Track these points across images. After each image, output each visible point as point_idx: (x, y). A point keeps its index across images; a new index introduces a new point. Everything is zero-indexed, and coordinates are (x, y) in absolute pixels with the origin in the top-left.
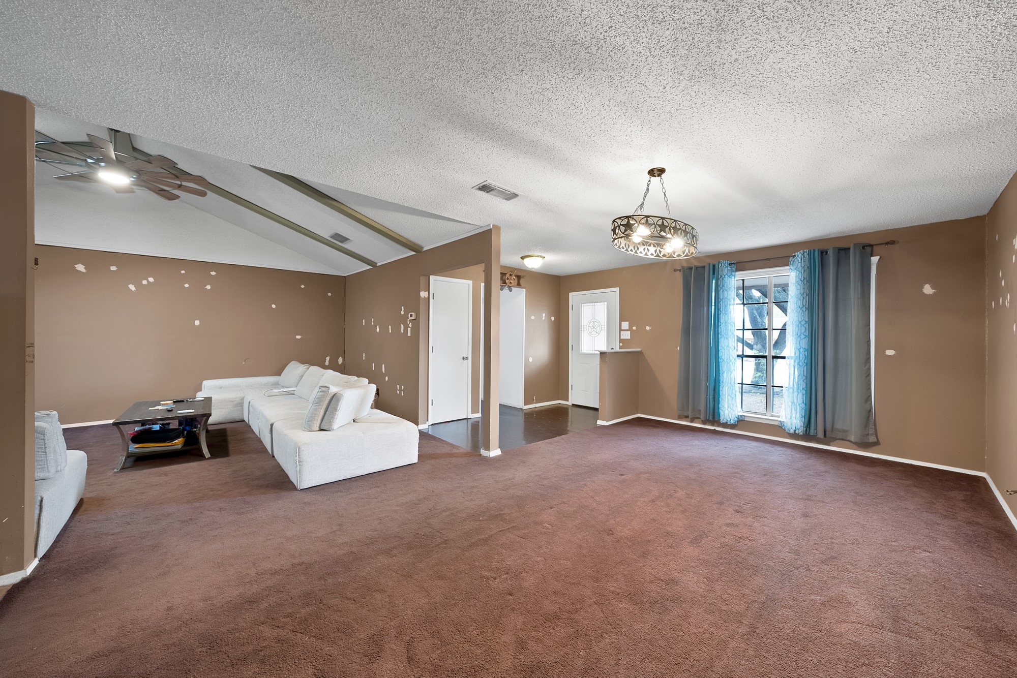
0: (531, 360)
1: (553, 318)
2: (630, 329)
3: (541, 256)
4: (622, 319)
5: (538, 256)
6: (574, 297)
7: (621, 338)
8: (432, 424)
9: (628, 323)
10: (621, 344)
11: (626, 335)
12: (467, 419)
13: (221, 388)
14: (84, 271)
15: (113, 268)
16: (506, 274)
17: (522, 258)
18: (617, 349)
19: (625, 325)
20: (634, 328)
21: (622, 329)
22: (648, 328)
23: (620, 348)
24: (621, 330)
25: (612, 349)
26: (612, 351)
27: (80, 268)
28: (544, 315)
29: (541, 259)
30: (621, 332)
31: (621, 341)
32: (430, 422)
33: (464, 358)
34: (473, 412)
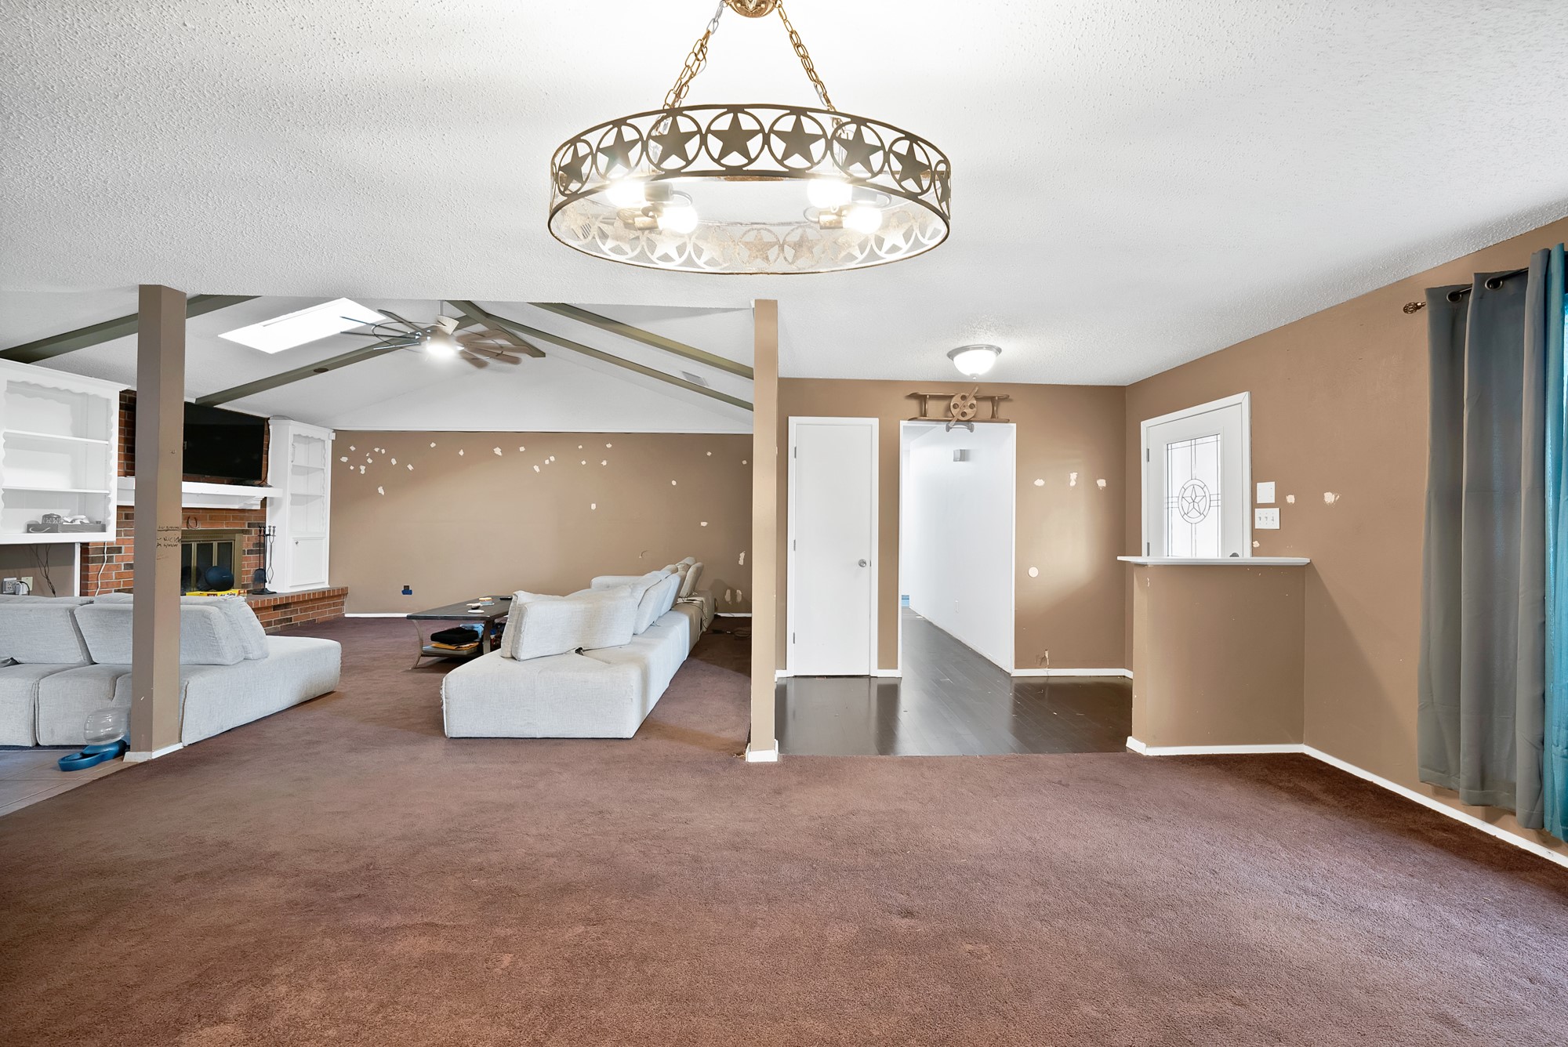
0: (1033, 572)
1: (1102, 483)
2: (1279, 502)
3: (990, 348)
4: (1255, 479)
5: (979, 348)
6: (1152, 431)
7: (1256, 527)
8: (796, 676)
9: (1273, 484)
10: (1256, 544)
11: (1269, 519)
12: (869, 677)
13: (608, 587)
14: (500, 454)
15: (522, 449)
16: (953, 396)
17: (951, 355)
18: (1246, 557)
19: (1267, 491)
20: (1291, 499)
21: (1259, 501)
22: (1329, 498)
23: (1254, 552)
24: (1254, 505)
25: (1235, 555)
26: (1235, 560)
27: (498, 451)
28: (1074, 476)
29: (991, 354)
30: (1257, 511)
31: (1255, 534)
32: (790, 672)
33: (862, 563)
34: (881, 666)
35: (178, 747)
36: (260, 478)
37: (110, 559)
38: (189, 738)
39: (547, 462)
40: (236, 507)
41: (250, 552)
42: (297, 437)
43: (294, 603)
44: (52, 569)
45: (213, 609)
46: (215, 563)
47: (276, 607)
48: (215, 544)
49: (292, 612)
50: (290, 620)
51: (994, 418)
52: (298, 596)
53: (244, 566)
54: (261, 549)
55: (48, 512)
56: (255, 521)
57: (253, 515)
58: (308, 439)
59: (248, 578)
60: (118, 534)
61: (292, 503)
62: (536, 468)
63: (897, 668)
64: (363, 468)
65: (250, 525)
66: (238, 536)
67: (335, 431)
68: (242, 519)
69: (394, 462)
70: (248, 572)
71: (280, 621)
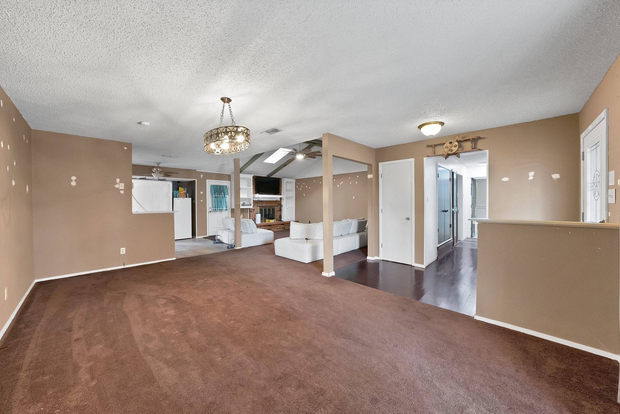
1: (556, 176)
2: (616, 185)
4: (609, 169)
6: (584, 140)
7: (609, 202)
8: (383, 260)
9: (614, 172)
10: (609, 214)
11: (612, 197)
12: (411, 265)
16: (445, 143)
17: (420, 127)
19: (612, 178)
20: (619, 182)
21: (610, 185)
23: (609, 219)
24: (608, 187)
28: (532, 173)
30: (609, 190)
31: (609, 206)
32: (381, 258)
33: (408, 219)
34: (416, 262)
35: (240, 248)
36: (279, 193)
37: (253, 212)
38: (243, 247)
39: (341, 184)
40: (275, 200)
41: (278, 211)
42: (287, 182)
43: (286, 224)
44: (244, 213)
45: (246, 222)
46: (271, 213)
47: (282, 224)
48: (271, 209)
49: (285, 226)
50: (285, 228)
51: (474, 148)
52: (288, 222)
53: (277, 214)
54: (280, 210)
55: (244, 202)
56: (279, 204)
57: (279, 202)
58: (290, 182)
59: (278, 217)
60: (253, 206)
61: (286, 199)
62: (338, 186)
63: (423, 264)
64: (301, 189)
65: (278, 204)
66: (276, 207)
67: (296, 179)
68: (277, 203)
69: (306, 187)
70: (278, 216)
71: (283, 228)
